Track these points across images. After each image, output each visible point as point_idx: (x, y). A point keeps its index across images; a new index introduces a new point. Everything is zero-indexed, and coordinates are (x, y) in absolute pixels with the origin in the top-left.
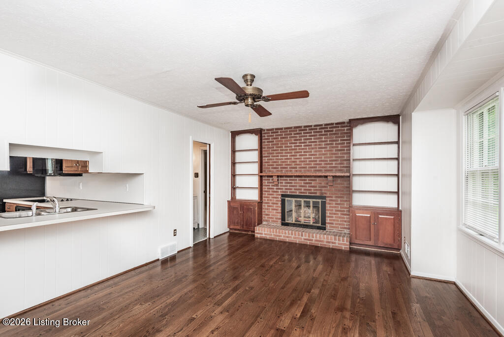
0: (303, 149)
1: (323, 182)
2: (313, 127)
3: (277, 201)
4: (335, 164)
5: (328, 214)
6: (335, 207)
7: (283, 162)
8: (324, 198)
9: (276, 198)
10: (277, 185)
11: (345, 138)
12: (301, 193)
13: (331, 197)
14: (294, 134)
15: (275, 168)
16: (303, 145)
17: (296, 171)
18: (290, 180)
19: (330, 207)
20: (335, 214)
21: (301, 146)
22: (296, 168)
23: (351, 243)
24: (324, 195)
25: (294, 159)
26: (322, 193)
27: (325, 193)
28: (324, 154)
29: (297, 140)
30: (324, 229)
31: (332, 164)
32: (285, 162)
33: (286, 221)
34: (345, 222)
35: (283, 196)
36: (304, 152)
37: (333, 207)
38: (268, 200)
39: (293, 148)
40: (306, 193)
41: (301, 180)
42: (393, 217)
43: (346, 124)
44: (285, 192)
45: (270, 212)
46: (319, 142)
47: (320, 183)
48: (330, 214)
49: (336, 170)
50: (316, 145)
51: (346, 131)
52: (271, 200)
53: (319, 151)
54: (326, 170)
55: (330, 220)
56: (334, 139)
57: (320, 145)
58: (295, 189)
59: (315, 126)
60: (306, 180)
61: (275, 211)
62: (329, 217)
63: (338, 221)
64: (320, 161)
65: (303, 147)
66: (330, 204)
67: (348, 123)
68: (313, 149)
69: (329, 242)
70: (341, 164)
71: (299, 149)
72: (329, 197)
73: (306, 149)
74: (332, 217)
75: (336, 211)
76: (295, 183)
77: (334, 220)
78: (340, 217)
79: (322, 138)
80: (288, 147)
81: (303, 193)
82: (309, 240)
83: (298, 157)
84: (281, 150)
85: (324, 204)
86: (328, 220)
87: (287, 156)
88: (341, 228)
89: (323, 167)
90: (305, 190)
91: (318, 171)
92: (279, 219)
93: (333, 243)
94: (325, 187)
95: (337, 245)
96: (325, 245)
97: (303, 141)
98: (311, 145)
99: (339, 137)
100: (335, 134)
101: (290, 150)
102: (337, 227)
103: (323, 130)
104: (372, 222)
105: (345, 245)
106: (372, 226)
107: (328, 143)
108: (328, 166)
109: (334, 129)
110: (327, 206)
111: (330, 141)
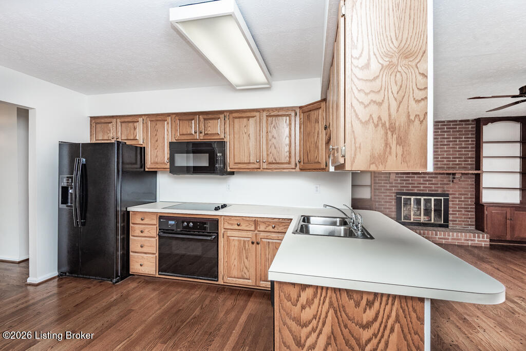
1: (446, 179)
3: (391, 199)
4: (459, 161)
5: (451, 212)
6: (459, 204)
8: (447, 195)
9: (389, 196)
10: (391, 183)
11: (470, 136)
12: (420, 190)
13: (455, 194)
18: (407, 177)
19: (453, 204)
20: (458, 211)
23: (491, 240)
24: (447, 193)
26: (444, 191)
27: (448, 191)
28: (446, 151)
30: (447, 226)
31: (455, 161)
33: (403, 220)
34: (470, 218)
35: (398, 194)
37: (456, 204)
38: (379, 198)
40: (426, 190)
41: (419, 177)
43: (470, 122)
44: (401, 190)
47: (442, 181)
48: (453, 211)
49: (459, 168)
51: (470, 129)
52: (383, 199)
53: (441, 148)
54: (448, 168)
55: (453, 217)
56: (458, 136)
57: (441, 141)
58: (412, 187)
60: (425, 177)
61: (388, 210)
62: (453, 214)
63: (461, 218)
66: (453, 201)
67: (473, 121)
69: (468, 240)
70: (465, 161)
72: (452, 194)
74: (456, 214)
75: (459, 208)
76: (412, 180)
77: (457, 218)
78: (464, 214)
79: (444, 135)
81: (423, 190)
82: (444, 239)
85: (447, 201)
86: (451, 218)
88: (466, 225)
89: (445, 164)
90: (424, 187)
91: (440, 168)
93: (472, 240)
94: (447, 184)
95: (476, 242)
96: (464, 243)
99: (463, 135)
100: (458, 131)
102: (461, 224)
103: (445, 127)
104: (508, 217)
105: (485, 241)
106: (508, 222)
107: (451, 140)
108: (451, 163)
109: (458, 127)
110: (450, 203)
111: (453, 138)
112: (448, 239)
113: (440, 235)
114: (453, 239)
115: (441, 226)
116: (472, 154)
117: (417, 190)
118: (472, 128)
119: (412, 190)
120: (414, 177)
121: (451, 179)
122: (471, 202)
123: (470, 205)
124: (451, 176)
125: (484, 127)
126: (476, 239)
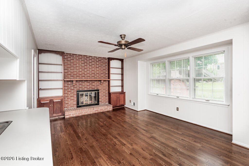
0: (88, 67)
1: (98, 83)
2: (93, 57)
3: (74, 95)
4: (103, 75)
5: (100, 98)
6: (103, 94)
7: (77, 73)
8: (98, 90)
9: (73, 93)
10: (74, 86)
11: (106, 65)
12: (88, 89)
13: (101, 90)
14: (84, 59)
15: (72, 76)
16: (88, 65)
17: (85, 78)
18: (81, 83)
20: (103, 97)
21: (87, 65)
22: (85, 76)
23: (113, 107)
24: (99, 89)
25: (84, 72)
26: (97, 88)
27: (99, 88)
28: (98, 71)
29: (85, 62)
30: (99, 104)
31: (101, 75)
32: (78, 73)
33: (80, 105)
34: (107, 99)
35: (77, 91)
36: (89, 69)
37: (102, 94)
38: (67, 95)
39: (83, 66)
41: (87, 83)
42: (123, 95)
43: (106, 59)
44: (79, 89)
45: (69, 102)
46: (96, 65)
47: (97, 84)
48: (101, 97)
50: (94, 66)
53: (96, 69)
54: (99, 78)
56: (102, 64)
57: (96, 66)
58: (84, 87)
59: (94, 57)
60: (90, 83)
61: (72, 101)
63: (104, 99)
64: (96, 73)
65: (88, 66)
66: (101, 93)
67: (107, 58)
68: (93, 67)
69: (105, 109)
70: (105, 75)
71: (86, 67)
72: (100, 90)
73: (90, 67)
75: (103, 95)
76: (84, 84)
77: (102, 100)
78: (105, 98)
79: (97, 63)
80: (80, 65)
81: (89, 89)
82: (97, 111)
83: (86, 71)
84: (76, 66)
85: (98, 93)
86: (100, 100)
87: (80, 70)
88: (105, 102)
89: (97, 76)
90: (89, 87)
91: (96, 78)
92: (75, 104)
93: (107, 109)
94: (99, 85)
95: (108, 109)
96: (104, 111)
97: (88, 63)
98: (92, 66)
99: (104, 64)
100: (102, 62)
101: (81, 67)
102: (104, 102)
103: (98, 60)
104: (118, 97)
105: (111, 108)
106: (118, 99)
107: (100, 66)
108: (100, 76)
109: (102, 60)
110: (100, 94)
111: (100, 65)
112: (98, 110)
113: (95, 109)
114: (100, 110)
115: (96, 104)
116: (107, 72)
117: (87, 89)
118: (107, 61)
119: (84, 89)
120: (85, 83)
121: (100, 83)
122: (107, 92)
123: (107, 94)
124: (100, 82)
125: (111, 61)
126: (108, 108)
